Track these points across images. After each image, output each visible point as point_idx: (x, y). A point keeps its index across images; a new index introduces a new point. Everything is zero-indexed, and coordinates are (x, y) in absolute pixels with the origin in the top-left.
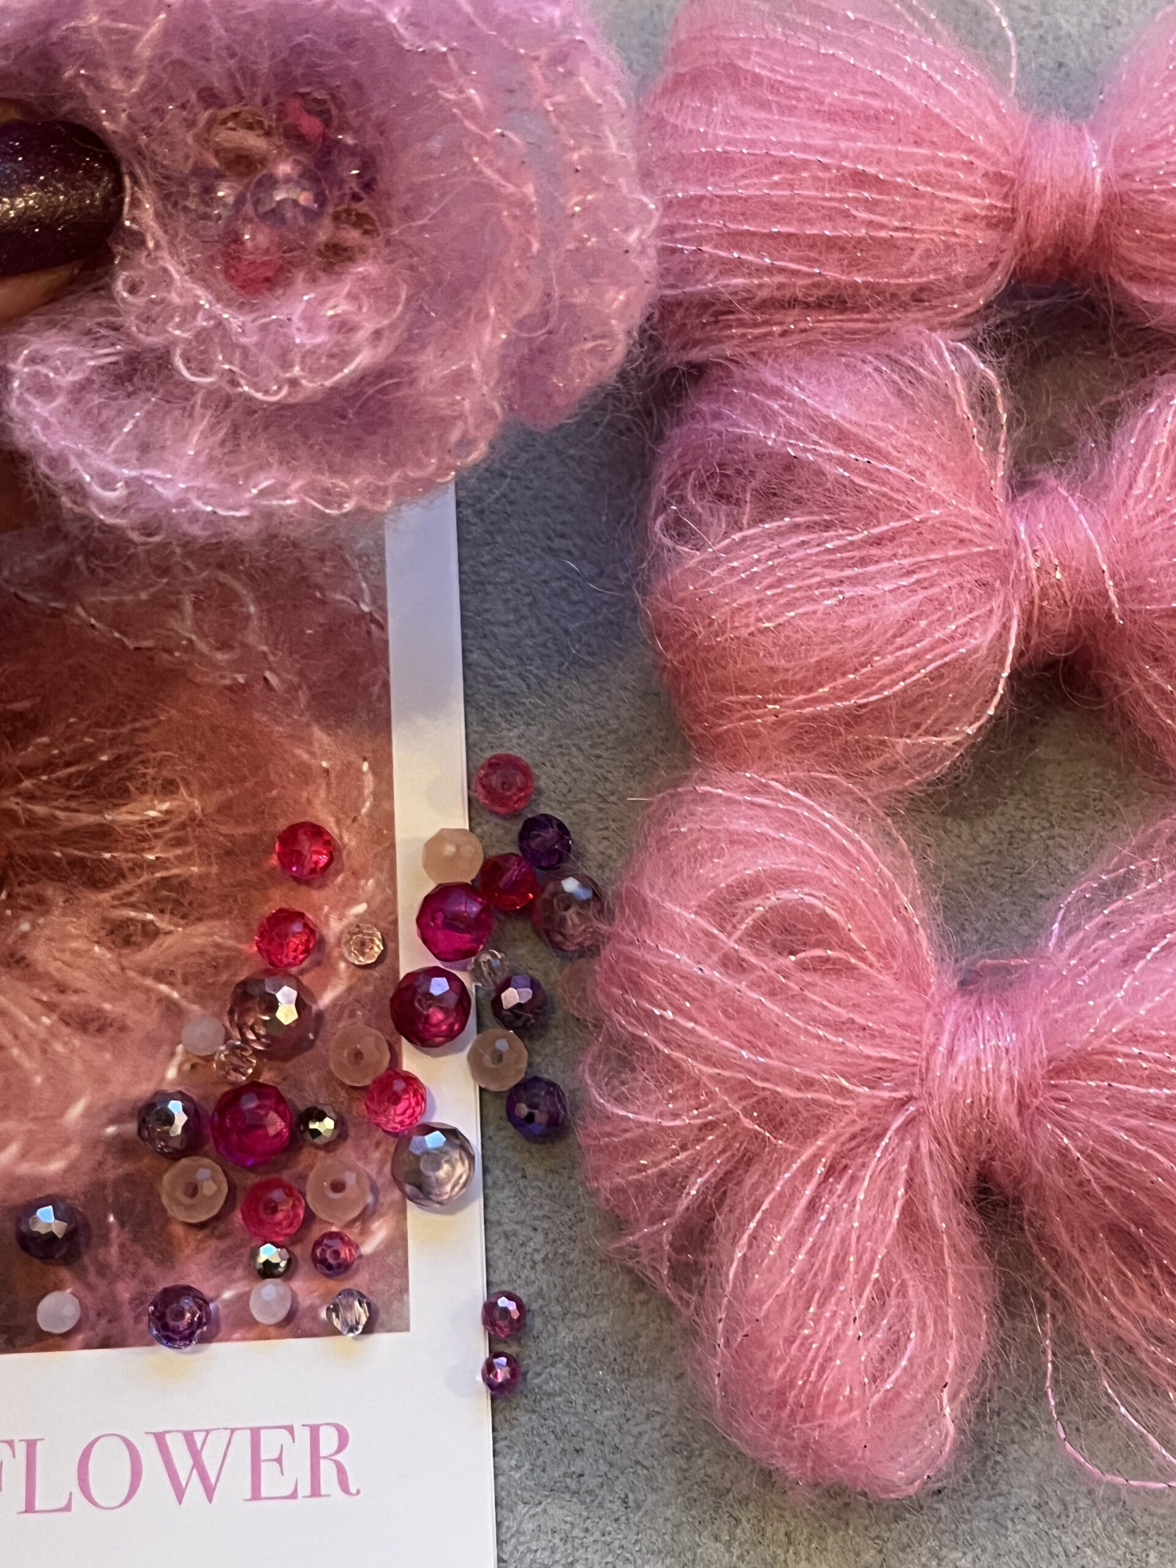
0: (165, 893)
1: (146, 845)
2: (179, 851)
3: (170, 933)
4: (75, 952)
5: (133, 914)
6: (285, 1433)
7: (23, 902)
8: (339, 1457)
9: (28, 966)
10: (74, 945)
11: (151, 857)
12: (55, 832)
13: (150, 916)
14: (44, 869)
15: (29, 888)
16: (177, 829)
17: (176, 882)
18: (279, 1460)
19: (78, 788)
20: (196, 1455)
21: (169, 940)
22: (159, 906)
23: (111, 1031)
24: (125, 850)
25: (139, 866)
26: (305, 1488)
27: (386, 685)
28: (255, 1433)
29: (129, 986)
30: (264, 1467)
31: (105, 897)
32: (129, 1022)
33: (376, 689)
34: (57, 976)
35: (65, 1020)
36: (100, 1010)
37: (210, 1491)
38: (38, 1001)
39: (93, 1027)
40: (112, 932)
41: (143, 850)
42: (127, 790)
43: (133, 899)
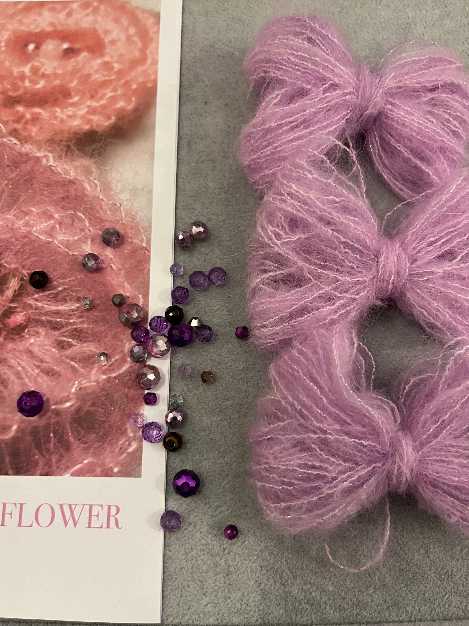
0: (75, 333)
1: (71, 317)
2: (80, 320)
3: (76, 346)
4: (47, 350)
5: (65, 339)
6: (100, 507)
7: (32, 333)
8: (116, 516)
9: (32, 353)
10: (47, 347)
11: (72, 321)
12: (43, 312)
13: (70, 340)
14: (39, 322)
15: (34, 329)
16: (81, 313)
17: (79, 329)
18: (97, 516)
19: (51, 298)
20: (72, 512)
21: (76, 348)
22: (73, 337)
23: (55, 376)
24: (64, 318)
25: (68, 324)
26: (105, 525)
27: (149, 270)
28: (91, 506)
29: (63, 362)
30: (93, 518)
31: (57, 333)
32: (62, 373)
33: (146, 271)
34: (41, 357)
35: (43, 371)
36: (53, 369)
37: (75, 524)
38: (35, 364)
39: (51, 374)
40: (58, 344)
41: (70, 319)
42: (66, 300)
43: (66, 334)
